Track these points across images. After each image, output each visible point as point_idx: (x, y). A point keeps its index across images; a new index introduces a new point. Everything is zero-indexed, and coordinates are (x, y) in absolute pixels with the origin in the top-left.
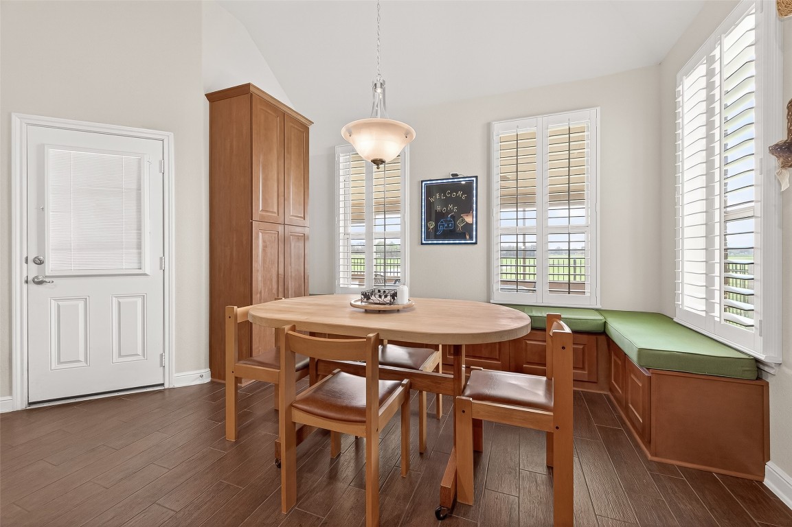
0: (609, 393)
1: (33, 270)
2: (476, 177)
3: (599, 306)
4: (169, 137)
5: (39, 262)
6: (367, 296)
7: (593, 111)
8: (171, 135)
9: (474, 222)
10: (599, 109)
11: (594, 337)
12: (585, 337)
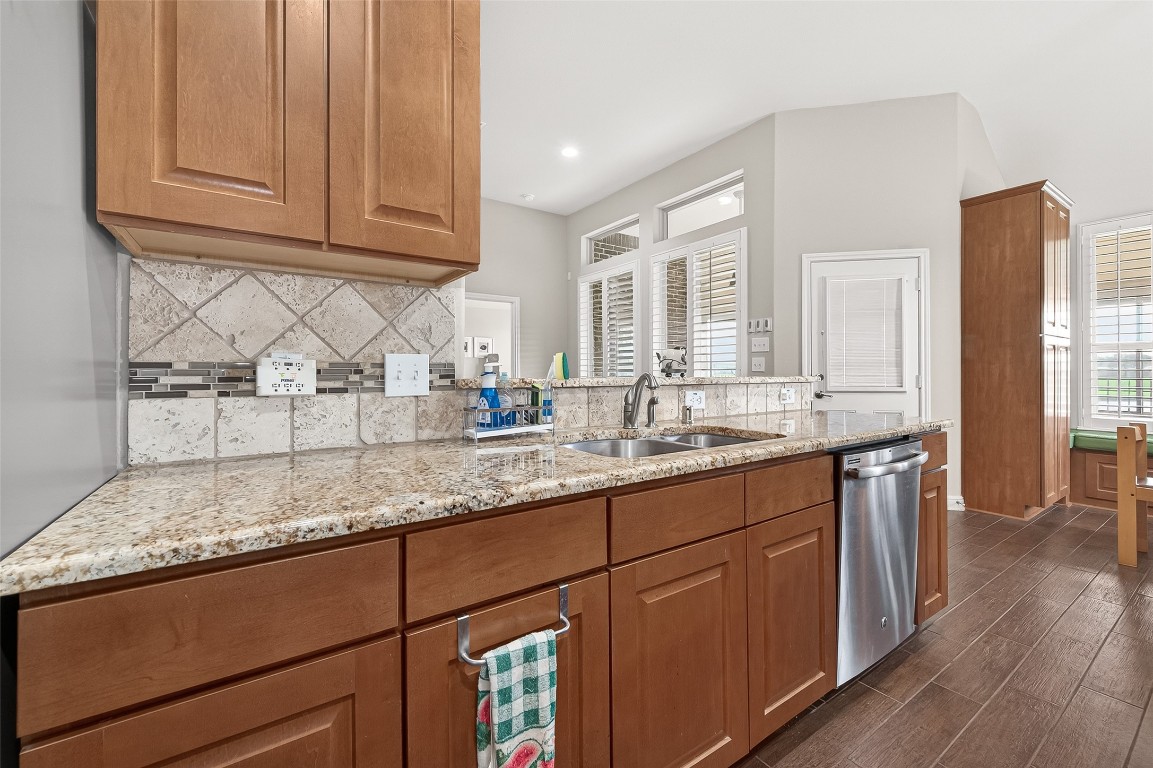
4: (924, 253)
8: (927, 251)
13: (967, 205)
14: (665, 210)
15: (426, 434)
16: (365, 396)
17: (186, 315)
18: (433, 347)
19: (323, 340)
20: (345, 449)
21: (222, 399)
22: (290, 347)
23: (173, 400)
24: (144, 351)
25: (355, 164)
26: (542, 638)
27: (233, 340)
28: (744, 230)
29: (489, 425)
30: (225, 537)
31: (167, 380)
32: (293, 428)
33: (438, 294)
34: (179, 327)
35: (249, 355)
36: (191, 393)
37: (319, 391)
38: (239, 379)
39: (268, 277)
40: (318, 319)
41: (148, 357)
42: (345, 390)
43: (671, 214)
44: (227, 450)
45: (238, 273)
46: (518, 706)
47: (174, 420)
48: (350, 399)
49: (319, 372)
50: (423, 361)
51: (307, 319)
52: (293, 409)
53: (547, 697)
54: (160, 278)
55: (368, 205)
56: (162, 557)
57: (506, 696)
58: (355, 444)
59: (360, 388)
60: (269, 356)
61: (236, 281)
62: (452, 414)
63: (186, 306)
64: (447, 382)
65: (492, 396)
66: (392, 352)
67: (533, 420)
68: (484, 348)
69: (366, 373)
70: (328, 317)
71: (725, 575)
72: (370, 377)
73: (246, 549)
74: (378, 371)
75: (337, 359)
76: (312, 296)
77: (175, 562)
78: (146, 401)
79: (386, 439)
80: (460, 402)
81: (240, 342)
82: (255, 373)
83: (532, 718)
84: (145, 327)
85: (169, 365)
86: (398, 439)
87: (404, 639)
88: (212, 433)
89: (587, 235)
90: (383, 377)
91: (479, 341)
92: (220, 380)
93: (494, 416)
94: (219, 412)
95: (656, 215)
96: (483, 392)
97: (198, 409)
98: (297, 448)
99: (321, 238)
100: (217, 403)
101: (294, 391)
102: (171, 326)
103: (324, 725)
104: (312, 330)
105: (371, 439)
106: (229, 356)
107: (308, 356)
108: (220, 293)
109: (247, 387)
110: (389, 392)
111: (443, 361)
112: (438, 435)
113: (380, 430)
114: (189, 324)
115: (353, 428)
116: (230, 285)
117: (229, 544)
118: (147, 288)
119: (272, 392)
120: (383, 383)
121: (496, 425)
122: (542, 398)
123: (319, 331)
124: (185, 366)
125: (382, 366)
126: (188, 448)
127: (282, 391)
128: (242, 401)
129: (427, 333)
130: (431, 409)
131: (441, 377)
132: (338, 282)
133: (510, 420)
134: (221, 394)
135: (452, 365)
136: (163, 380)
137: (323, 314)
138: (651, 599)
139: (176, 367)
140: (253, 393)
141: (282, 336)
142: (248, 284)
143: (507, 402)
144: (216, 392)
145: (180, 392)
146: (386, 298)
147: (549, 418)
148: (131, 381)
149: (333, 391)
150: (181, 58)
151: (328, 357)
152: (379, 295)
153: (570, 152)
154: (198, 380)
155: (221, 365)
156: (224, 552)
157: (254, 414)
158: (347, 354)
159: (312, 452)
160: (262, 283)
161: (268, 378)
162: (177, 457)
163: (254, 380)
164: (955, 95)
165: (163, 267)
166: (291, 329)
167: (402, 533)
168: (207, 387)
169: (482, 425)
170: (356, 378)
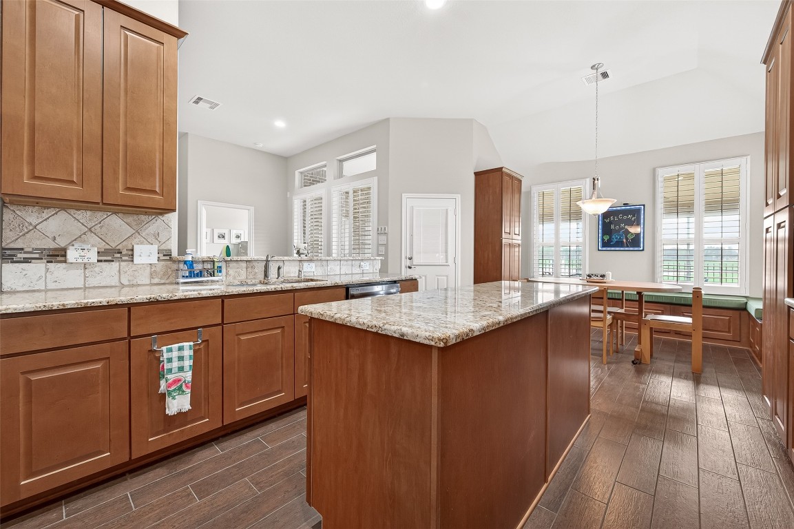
0: (750, 349)
1: (408, 262)
2: (644, 205)
3: (747, 295)
4: (458, 197)
5: (410, 259)
6: (589, 276)
7: (744, 159)
8: (459, 195)
9: (642, 231)
10: (749, 157)
11: (738, 312)
12: (731, 312)
13: (476, 174)
14: (341, 161)
15: (156, 281)
16: (122, 263)
17: (31, 228)
18: (160, 242)
19: (101, 238)
20: (112, 287)
21: (49, 264)
22: (84, 242)
23: (24, 264)
24: (9, 244)
25: (115, 172)
26: (186, 344)
27: (54, 239)
28: (376, 178)
29: (187, 277)
30: (62, 303)
31: (21, 256)
32: (85, 277)
33: (163, 219)
34: (27, 233)
35: (63, 245)
36: (33, 261)
37: (98, 261)
38: (58, 256)
39: (72, 212)
40: (99, 230)
41: (12, 246)
42: (113, 261)
43: (345, 164)
44: (51, 286)
45: (58, 210)
46: (175, 364)
47: (24, 273)
48: (115, 265)
49: (98, 252)
50: (155, 248)
51: (93, 229)
52: (85, 268)
53: (188, 363)
54: (17, 212)
55: (121, 187)
56: (40, 307)
57: (170, 360)
58: (118, 284)
59: (120, 260)
60: (73, 245)
61: (56, 213)
62: (170, 272)
63: (31, 224)
64: (168, 258)
65: (190, 264)
66: (138, 244)
67: (212, 275)
68: (238, 237)
69: (123, 253)
70: (104, 229)
71: (283, 332)
72: (125, 255)
73: (69, 307)
74: (130, 253)
75: (108, 247)
76: (95, 219)
77: (44, 309)
78: (11, 264)
79: (134, 282)
80: (175, 266)
81: (58, 240)
82: (66, 252)
83: (181, 369)
84: (11, 233)
85: (22, 249)
86: (139, 283)
87: (130, 342)
88: (44, 278)
89: (299, 170)
90: (133, 255)
91: (234, 233)
92: (48, 256)
93: (190, 272)
94: (47, 270)
95: (336, 164)
96: (185, 262)
97: (38, 268)
98: (87, 286)
99: (99, 201)
100: (46, 266)
101: (86, 261)
102: (23, 232)
103: (98, 366)
104: (95, 234)
105: (125, 282)
106: (52, 245)
107: (93, 246)
108: (48, 218)
109: (63, 259)
110: (135, 262)
111: (165, 248)
112: (163, 281)
113: (131, 278)
114: (33, 232)
115: (117, 277)
116: (53, 215)
117: (63, 305)
118: (12, 216)
119: (75, 261)
120: (133, 258)
121: (191, 277)
122: (216, 264)
123: (99, 235)
124: (31, 250)
125: (132, 250)
126: (32, 285)
127: (79, 260)
128: (59, 265)
129: (157, 236)
130: (158, 270)
131: (164, 255)
132: (109, 214)
133: (200, 274)
134: (48, 262)
135: (170, 250)
136: (19, 255)
137: (101, 227)
138: (243, 338)
139: (26, 250)
140: (65, 262)
141: (80, 237)
142: (63, 215)
143: (198, 267)
144: (45, 261)
145: (26, 261)
146: (134, 220)
147: (220, 274)
148: (3, 255)
149: (105, 261)
150: (37, 135)
151: (103, 246)
152: (130, 219)
153: (280, 124)
154: (37, 256)
155: (49, 249)
156: (61, 307)
157: (65, 270)
158: (114, 245)
159: (94, 287)
160: (70, 214)
161: (72, 255)
162: (26, 288)
163: (65, 256)
164: (472, 120)
165: (19, 208)
166: (84, 234)
167: (129, 306)
168: (42, 259)
169: (184, 276)
170: (119, 255)
